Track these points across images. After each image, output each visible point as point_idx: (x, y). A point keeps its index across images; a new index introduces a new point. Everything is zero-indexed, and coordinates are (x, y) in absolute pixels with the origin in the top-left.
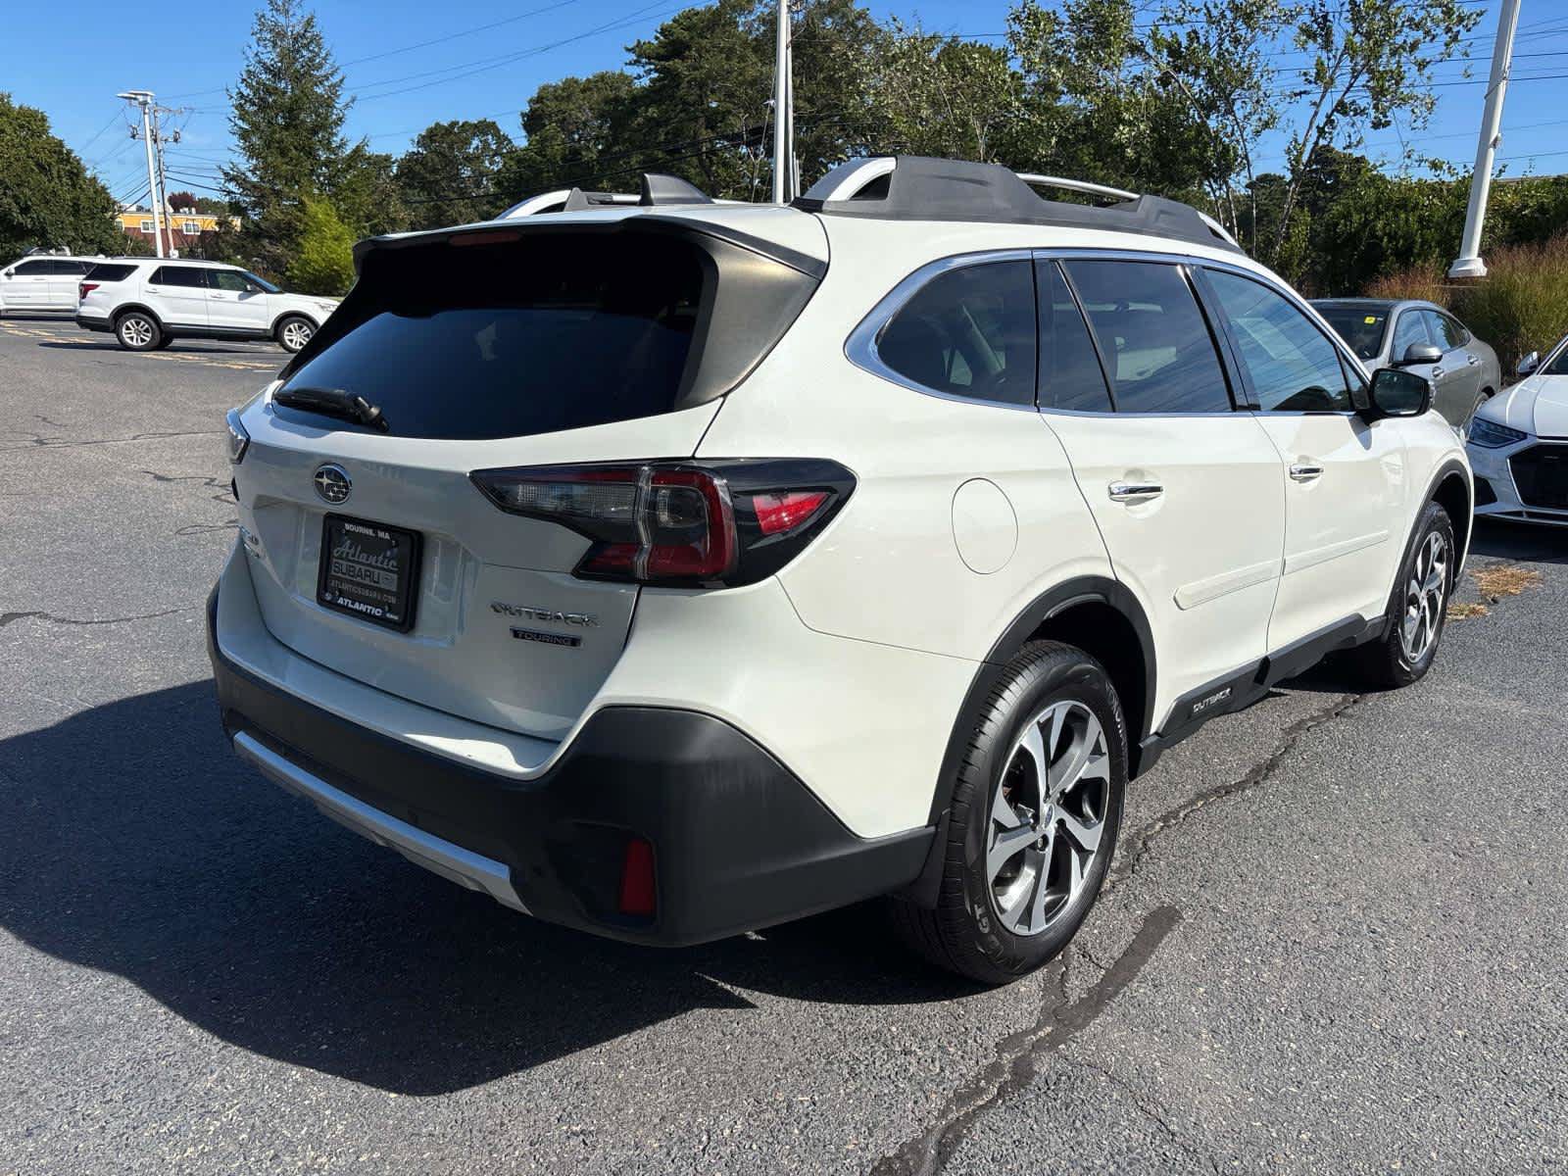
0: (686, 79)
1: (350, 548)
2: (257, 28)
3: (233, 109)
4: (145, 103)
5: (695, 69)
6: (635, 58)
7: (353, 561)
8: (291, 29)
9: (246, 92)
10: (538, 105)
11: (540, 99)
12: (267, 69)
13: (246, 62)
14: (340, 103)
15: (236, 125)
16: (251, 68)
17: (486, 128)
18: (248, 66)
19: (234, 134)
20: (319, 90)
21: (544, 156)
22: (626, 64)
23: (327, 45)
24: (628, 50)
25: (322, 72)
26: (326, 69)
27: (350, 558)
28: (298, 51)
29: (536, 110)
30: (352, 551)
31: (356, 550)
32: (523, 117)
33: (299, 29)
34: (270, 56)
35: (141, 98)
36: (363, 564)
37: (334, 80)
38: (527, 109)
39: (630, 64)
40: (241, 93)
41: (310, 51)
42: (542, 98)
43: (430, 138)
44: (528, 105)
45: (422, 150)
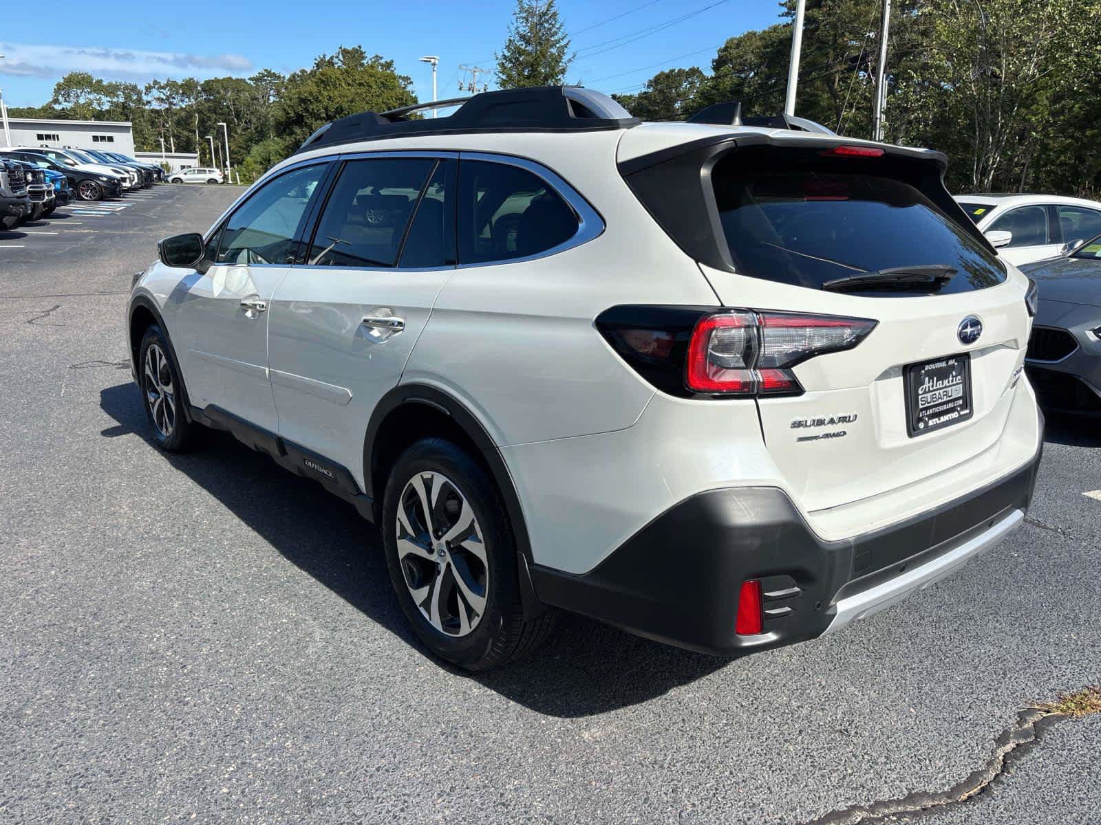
0: (823, 24)
1: (929, 383)
2: (517, 10)
3: (498, 66)
4: (434, 64)
5: (829, 15)
6: (786, 11)
7: (934, 390)
8: (538, 9)
9: (508, 54)
10: (724, 53)
11: (726, 49)
12: (523, 37)
13: (510, 34)
14: (565, 58)
15: (499, 77)
16: (512, 39)
17: (694, 72)
18: (511, 36)
19: (497, 83)
20: (554, 50)
21: (718, 90)
22: (779, 16)
23: (560, 18)
24: (782, 5)
25: (556, 38)
26: (560, 35)
27: (931, 389)
28: (542, 24)
29: (722, 57)
30: (931, 384)
31: (933, 382)
32: (713, 63)
33: (544, 9)
34: (524, 29)
35: (433, 61)
36: (941, 389)
37: (563, 43)
38: (716, 57)
39: (783, 15)
40: (504, 55)
41: (550, 24)
42: (728, 47)
43: (656, 81)
44: (716, 53)
45: (650, 90)
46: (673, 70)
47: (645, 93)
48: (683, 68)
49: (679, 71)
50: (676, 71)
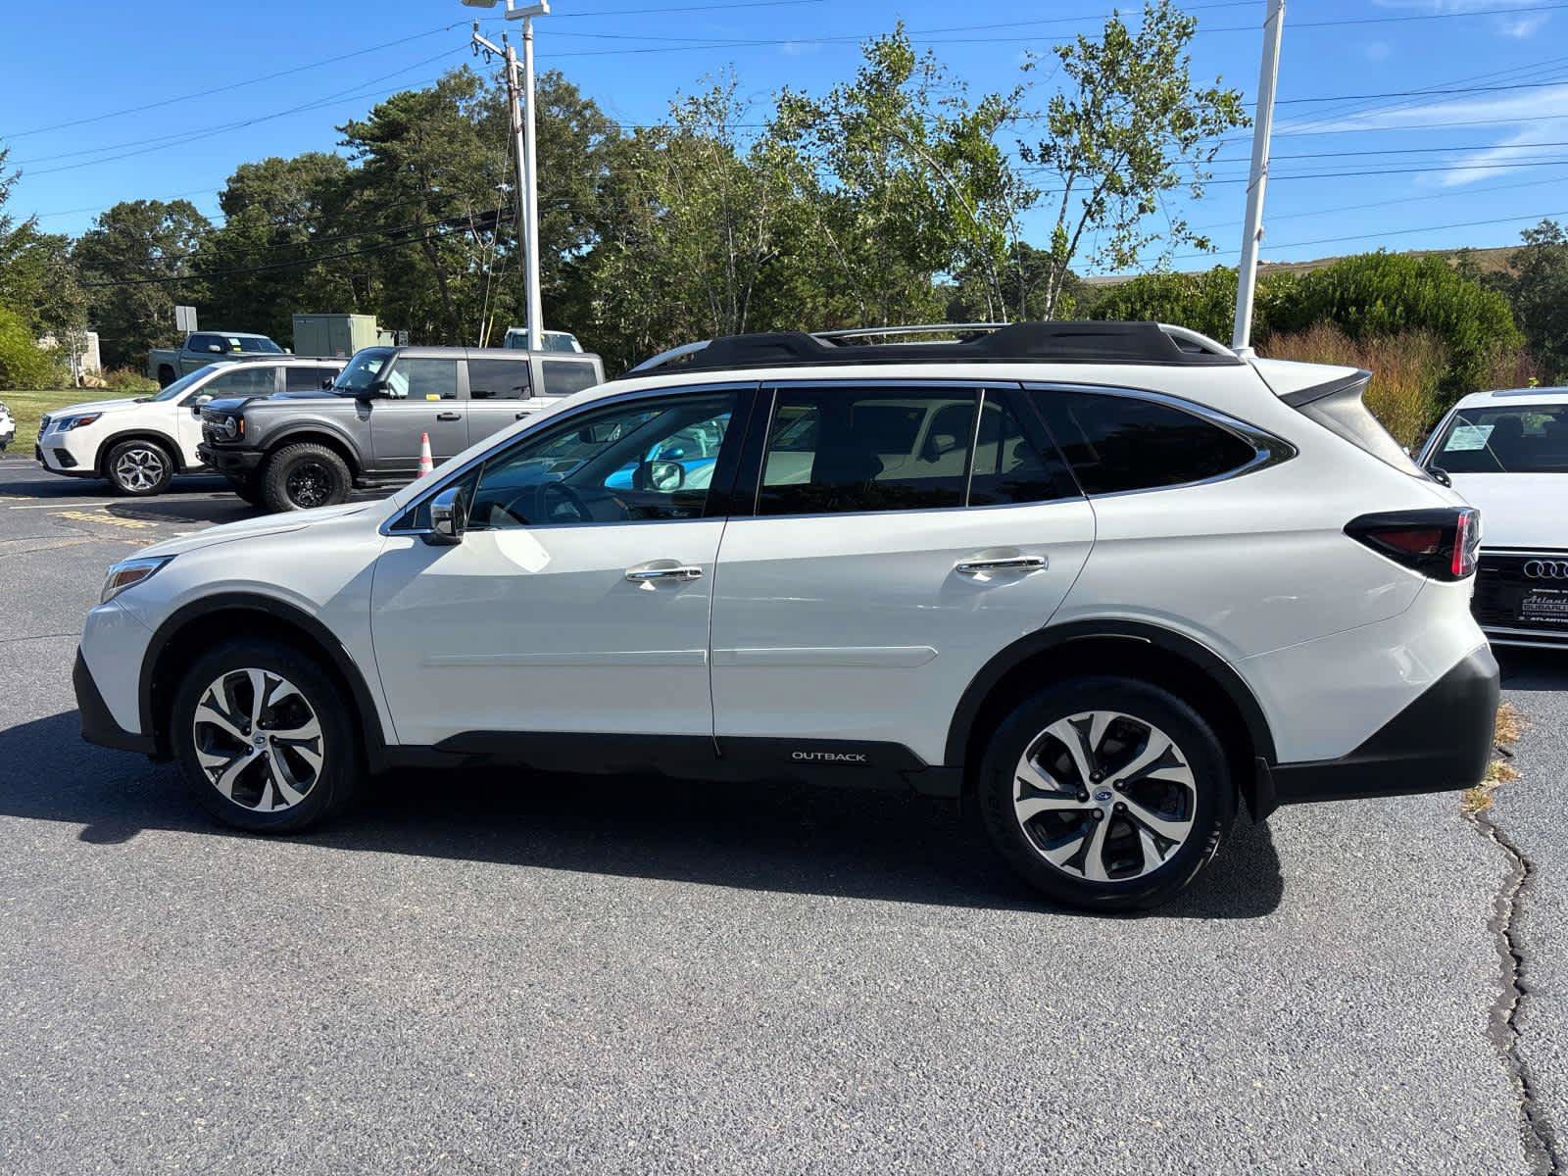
0: (406, 162)
5: (415, 151)
6: (348, 138)
10: (238, 185)
11: (240, 178)
17: (181, 208)
21: (249, 238)
22: (338, 144)
24: (340, 130)
29: (236, 190)
32: (219, 198)
38: (225, 189)
39: (342, 144)
42: (242, 178)
43: (114, 217)
44: (225, 184)
45: (105, 230)
46: (143, 202)
47: (97, 233)
48: (160, 201)
49: (152, 204)
50: (148, 204)
